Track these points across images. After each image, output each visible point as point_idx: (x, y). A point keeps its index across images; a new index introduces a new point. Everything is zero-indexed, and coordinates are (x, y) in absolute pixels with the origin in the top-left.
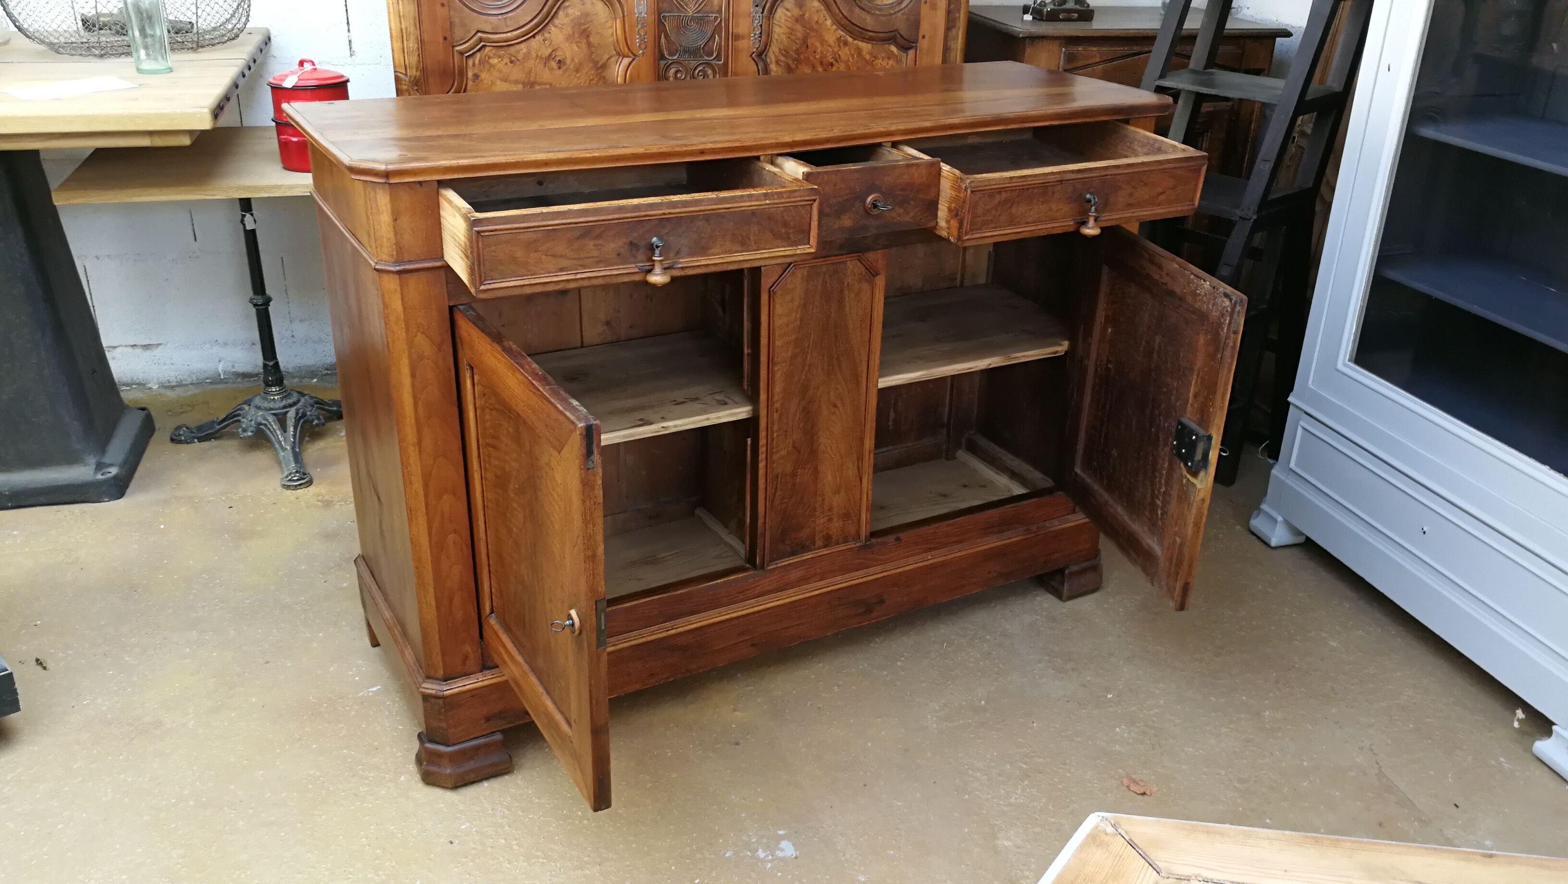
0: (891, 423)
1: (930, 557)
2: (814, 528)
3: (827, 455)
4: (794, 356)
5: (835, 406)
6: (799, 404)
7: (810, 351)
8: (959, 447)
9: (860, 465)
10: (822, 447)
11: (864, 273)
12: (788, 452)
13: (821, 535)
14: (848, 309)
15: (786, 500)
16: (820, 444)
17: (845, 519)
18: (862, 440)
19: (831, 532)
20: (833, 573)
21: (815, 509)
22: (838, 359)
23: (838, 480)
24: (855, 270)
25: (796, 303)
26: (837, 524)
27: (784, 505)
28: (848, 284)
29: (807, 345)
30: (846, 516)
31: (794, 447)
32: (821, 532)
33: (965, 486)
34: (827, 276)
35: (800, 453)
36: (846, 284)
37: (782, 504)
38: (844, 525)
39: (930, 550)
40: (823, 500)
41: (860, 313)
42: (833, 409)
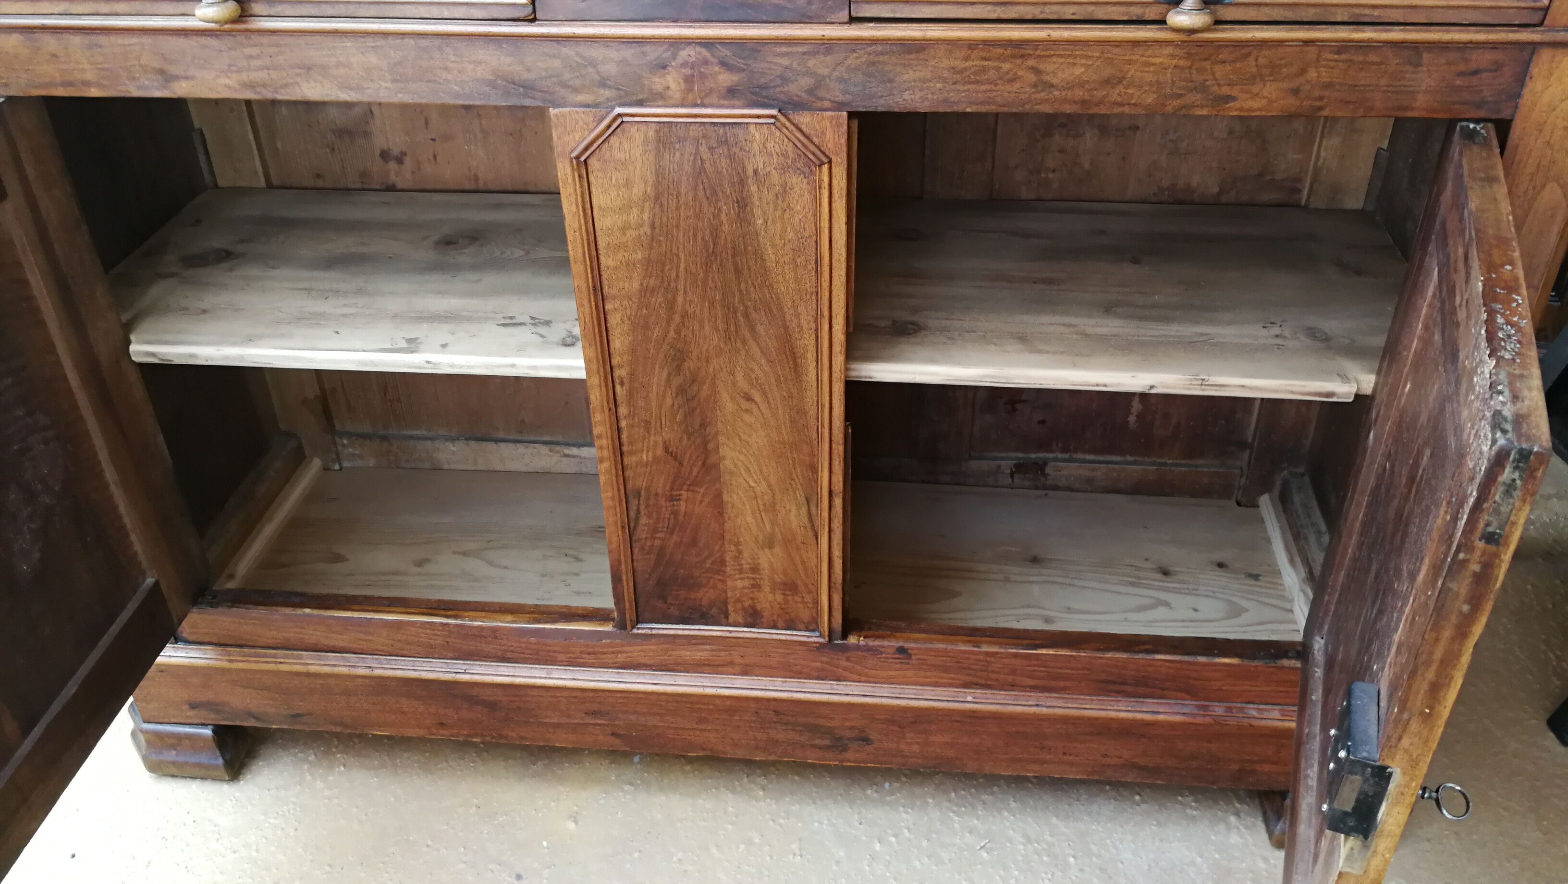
0: (1132, 419)
1: (970, 699)
2: (725, 592)
3: (741, 480)
4: (646, 291)
5: (749, 398)
6: (668, 380)
7: (681, 287)
8: (1266, 488)
9: (814, 511)
10: (728, 462)
11: (791, 155)
12: (655, 458)
13: (739, 605)
14: (760, 222)
15: (662, 535)
16: (724, 458)
17: (788, 592)
18: (814, 469)
19: (759, 607)
20: (769, 671)
21: (723, 562)
22: (746, 315)
23: (768, 527)
24: (770, 145)
25: (637, 191)
26: (770, 597)
27: (657, 543)
28: (756, 172)
29: (674, 275)
30: (790, 587)
31: (666, 449)
32: (738, 600)
33: (1221, 565)
34: (704, 149)
35: (681, 464)
36: (750, 172)
37: (653, 538)
38: (786, 602)
39: (966, 685)
40: (740, 552)
41: (791, 235)
42: (745, 405)
